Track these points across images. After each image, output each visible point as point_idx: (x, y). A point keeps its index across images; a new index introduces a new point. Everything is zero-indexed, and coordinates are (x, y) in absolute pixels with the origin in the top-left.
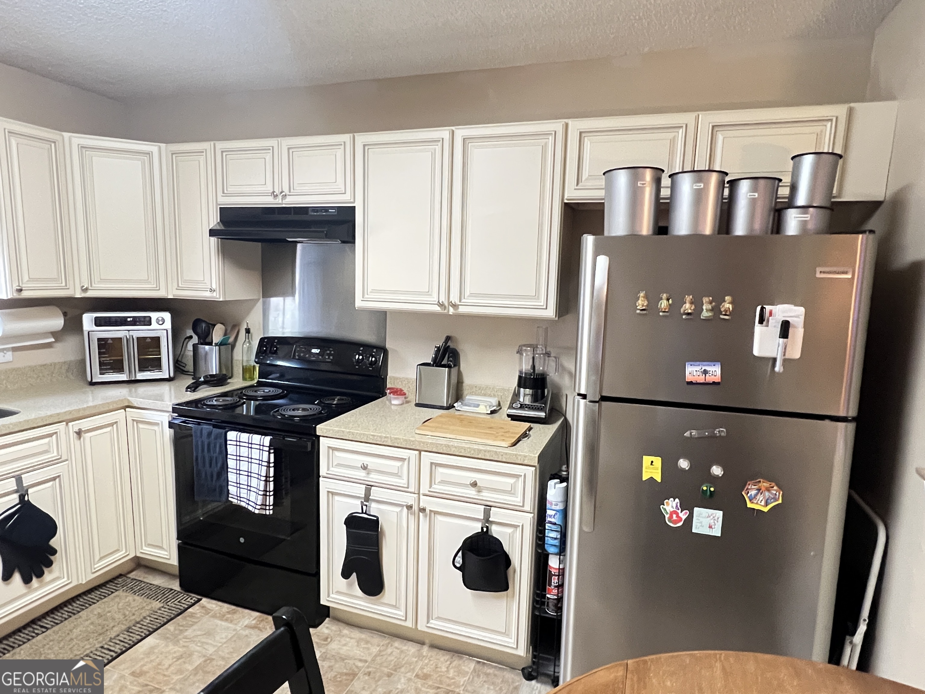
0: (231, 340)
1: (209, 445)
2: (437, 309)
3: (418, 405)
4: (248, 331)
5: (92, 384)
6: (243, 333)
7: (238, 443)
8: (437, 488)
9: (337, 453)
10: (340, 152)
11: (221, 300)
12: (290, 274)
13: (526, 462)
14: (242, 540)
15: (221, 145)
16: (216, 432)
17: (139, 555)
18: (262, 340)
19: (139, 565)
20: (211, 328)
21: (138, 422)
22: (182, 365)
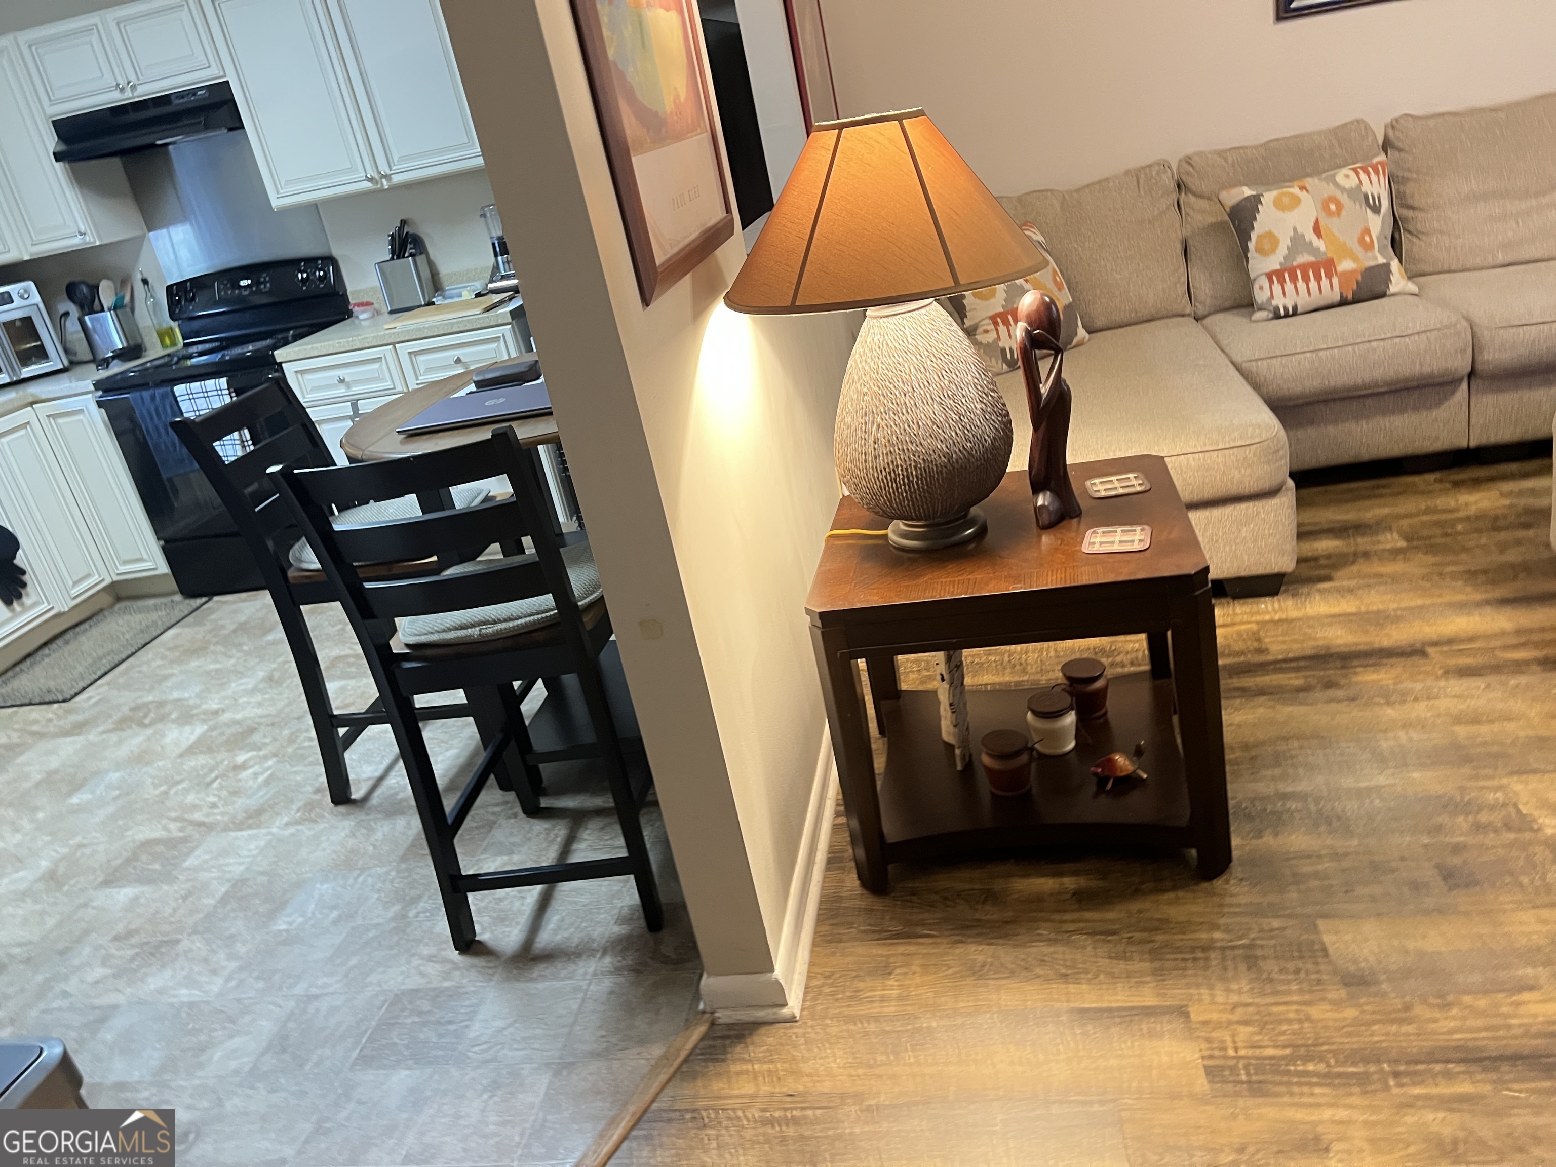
0: (127, 299)
1: (157, 409)
2: (368, 185)
3: (392, 312)
4: (145, 282)
6: (139, 287)
7: (190, 394)
9: (308, 377)
10: (185, 15)
11: (98, 243)
13: (500, 322)
15: (24, 37)
16: (159, 391)
17: (116, 578)
18: (169, 288)
19: (119, 599)
20: (94, 289)
21: (54, 416)
22: (67, 350)
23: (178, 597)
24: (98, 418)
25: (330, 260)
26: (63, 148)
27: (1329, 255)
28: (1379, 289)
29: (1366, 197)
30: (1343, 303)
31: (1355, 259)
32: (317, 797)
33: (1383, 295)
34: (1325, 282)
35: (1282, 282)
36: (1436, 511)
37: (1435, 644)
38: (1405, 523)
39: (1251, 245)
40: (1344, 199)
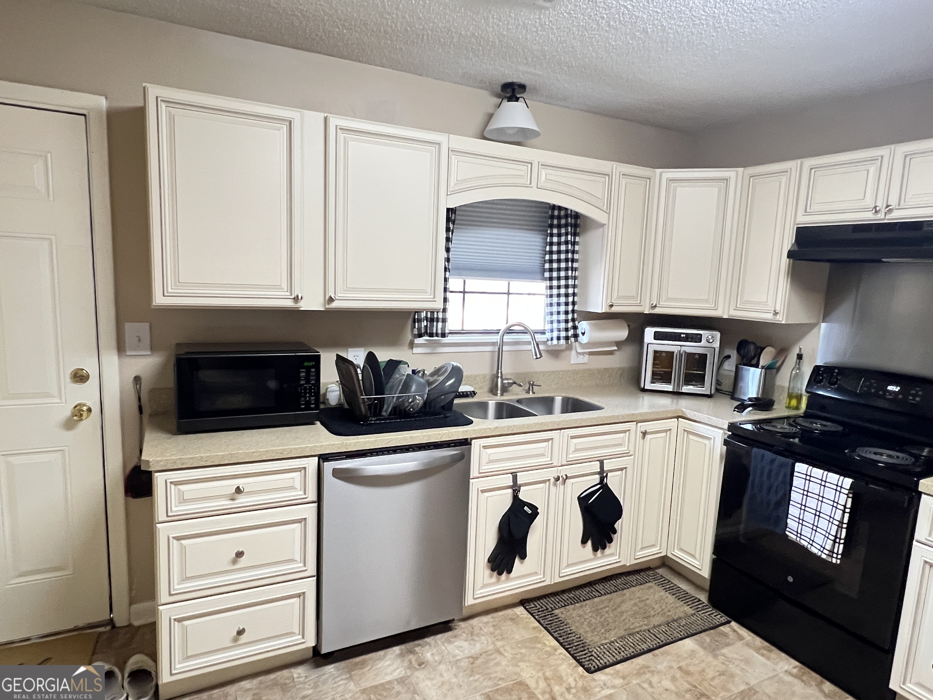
0: (778, 364)
1: (770, 471)
4: (800, 357)
5: (644, 390)
6: (792, 358)
7: (808, 478)
11: (783, 322)
14: (790, 579)
15: (810, 162)
16: (780, 459)
17: (669, 555)
18: (816, 367)
20: (760, 350)
21: (689, 432)
22: (718, 383)
23: (703, 597)
24: (720, 449)
26: (796, 248)
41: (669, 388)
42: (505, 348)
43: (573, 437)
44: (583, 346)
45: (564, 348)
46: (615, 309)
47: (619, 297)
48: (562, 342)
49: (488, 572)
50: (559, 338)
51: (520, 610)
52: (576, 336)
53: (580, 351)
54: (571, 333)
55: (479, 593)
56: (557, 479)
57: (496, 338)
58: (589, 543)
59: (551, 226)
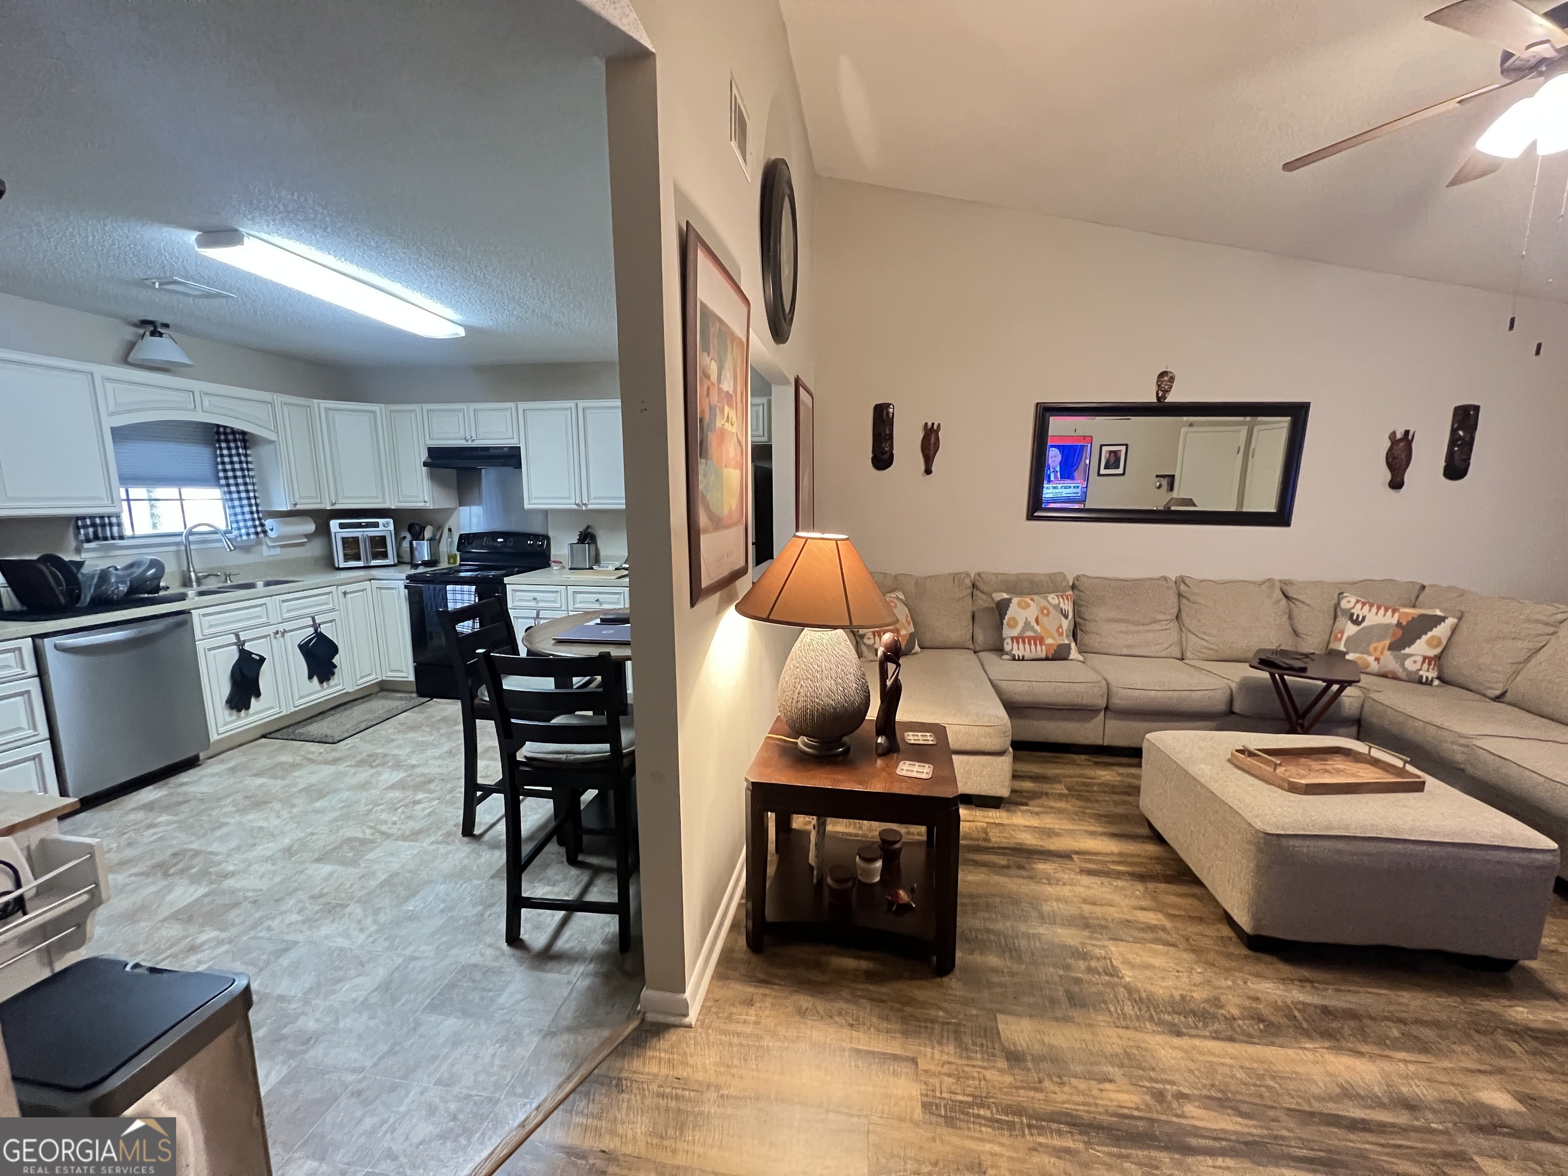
0: (438, 537)
1: (434, 595)
2: (575, 507)
3: (571, 569)
4: (450, 530)
5: (339, 569)
6: (446, 532)
7: (454, 591)
8: (576, 606)
9: (518, 593)
10: (508, 414)
11: (431, 508)
12: (477, 490)
13: (623, 585)
15: (426, 407)
16: (438, 587)
17: (385, 678)
18: (461, 535)
19: (382, 690)
20: (423, 529)
21: (380, 588)
22: (399, 556)
23: (415, 695)
24: (404, 593)
25: (547, 538)
26: (429, 460)
27: (1042, 634)
28: (1065, 656)
29: (1062, 610)
30: (1047, 659)
31: (1054, 638)
32: (455, 829)
33: (1066, 659)
34: (1039, 647)
35: (1018, 643)
36: (1084, 776)
37: (1077, 853)
38: (1068, 780)
39: (1005, 622)
40: (1051, 609)
41: (361, 564)
42: (192, 547)
43: (284, 601)
44: (273, 540)
45: (254, 543)
46: (299, 507)
47: (300, 498)
48: (252, 537)
49: (227, 712)
50: (248, 534)
51: (264, 740)
52: (265, 532)
53: (270, 544)
54: (259, 529)
55: (221, 730)
56: (277, 633)
57: (177, 539)
58: (315, 679)
59: (219, 441)
